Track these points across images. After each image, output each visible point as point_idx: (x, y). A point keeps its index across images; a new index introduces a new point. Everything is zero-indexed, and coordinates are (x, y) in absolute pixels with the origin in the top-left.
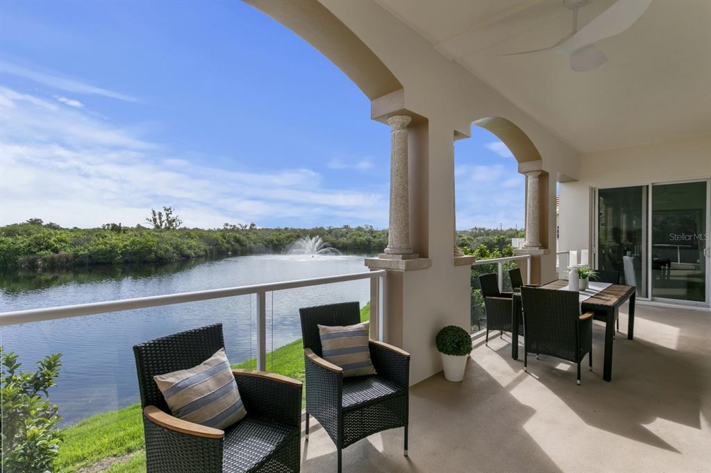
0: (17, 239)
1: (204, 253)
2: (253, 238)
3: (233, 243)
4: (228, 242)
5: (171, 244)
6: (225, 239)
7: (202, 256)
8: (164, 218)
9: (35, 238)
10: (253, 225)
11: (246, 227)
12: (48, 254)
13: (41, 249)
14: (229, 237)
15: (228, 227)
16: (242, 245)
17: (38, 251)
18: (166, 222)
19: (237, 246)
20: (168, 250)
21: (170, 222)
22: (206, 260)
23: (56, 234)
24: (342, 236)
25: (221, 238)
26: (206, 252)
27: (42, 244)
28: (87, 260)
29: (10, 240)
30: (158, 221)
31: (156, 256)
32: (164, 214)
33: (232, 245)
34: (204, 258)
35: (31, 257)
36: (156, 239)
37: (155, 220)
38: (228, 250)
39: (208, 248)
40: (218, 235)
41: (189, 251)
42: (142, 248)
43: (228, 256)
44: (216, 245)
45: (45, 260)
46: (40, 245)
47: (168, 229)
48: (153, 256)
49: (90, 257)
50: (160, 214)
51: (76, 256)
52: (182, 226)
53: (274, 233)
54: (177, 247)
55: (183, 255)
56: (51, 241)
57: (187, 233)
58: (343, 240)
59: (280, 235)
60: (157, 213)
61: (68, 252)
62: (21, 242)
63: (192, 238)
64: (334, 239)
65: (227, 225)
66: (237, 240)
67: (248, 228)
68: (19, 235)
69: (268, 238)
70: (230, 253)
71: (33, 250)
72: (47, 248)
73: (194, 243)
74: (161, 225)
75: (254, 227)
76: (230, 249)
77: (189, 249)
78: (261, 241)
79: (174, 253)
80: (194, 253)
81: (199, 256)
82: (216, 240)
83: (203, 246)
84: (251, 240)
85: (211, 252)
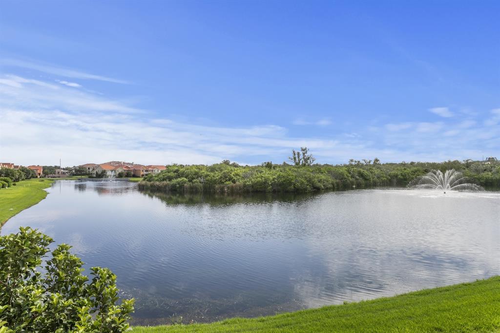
0: (215, 173)
1: (332, 186)
2: (376, 173)
3: (357, 177)
4: (353, 177)
5: (306, 178)
6: (350, 173)
7: (330, 188)
8: (301, 157)
9: (224, 173)
10: (377, 160)
11: (370, 162)
12: (230, 183)
13: (227, 181)
14: (353, 171)
15: (353, 163)
16: (366, 179)
17: (225, 182)
18: (303, 159)
19: (361, 180)
20: (303, 183)
21: (306, 160)
22: (333, 191)
23: (235, 170)
24: (485, 170)
25: (346, 173)
26: (333, 184)
27: (227, 177)
28: (251, 189)
29: (212, 174)
30: (297, 159)
31: (295, 187)
32: (301, 153)
33: (357, 179)
34: (332, 190)
35: (222, 186)
36: (294, 174)
37: (295, 158)
38: (352, 183)
39: (335, 181)
40: (344, 170)
41: (319, 184)
42: (284, 181)
43: (352, 189)
44: (342, 179)
45: (228, 188)
46: (226, 177)
47: (304, 165)
48: (292, 187)
49: (253, 186)
50: (298, 153)
51: (245, 186)
52: (315, 163)
53: (399, 168)
54: (309, 181)
55: (315, 188)
56: (232, 175)
57: (318, 168)
58: (488, 175)
59: (405, 169)
60: (296, 153)
61: (241, 182)
62: (217, 175)
63: (322, 173)
64: (473, 174)
65: (352, 161)
66: (361, 175)
67: (372, 163)
68: (217, 171)
69: (393, 172)
70: (354, 186)
71: (223, 181)
72: (229, 180)
73: (323, 177)
74: (299, 162)
75: (378, 162)
76: (355, 183)
77: (319, 182)
78: (385, 175)
79: (307, 185)
80: (324, 185)
81: (327, 188)
82: (342, 174)
83: (331, 180)
84: (375, 175)
85: (338, 184)
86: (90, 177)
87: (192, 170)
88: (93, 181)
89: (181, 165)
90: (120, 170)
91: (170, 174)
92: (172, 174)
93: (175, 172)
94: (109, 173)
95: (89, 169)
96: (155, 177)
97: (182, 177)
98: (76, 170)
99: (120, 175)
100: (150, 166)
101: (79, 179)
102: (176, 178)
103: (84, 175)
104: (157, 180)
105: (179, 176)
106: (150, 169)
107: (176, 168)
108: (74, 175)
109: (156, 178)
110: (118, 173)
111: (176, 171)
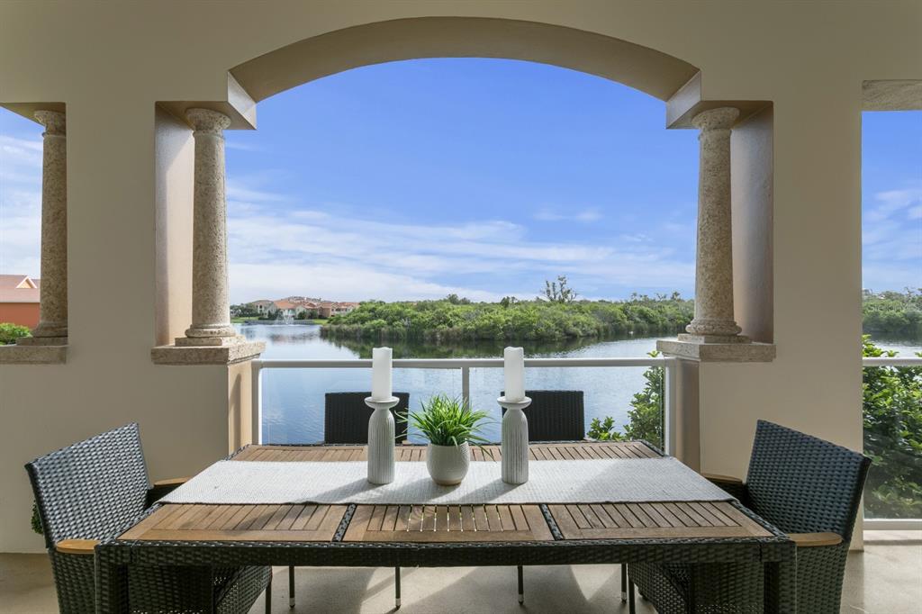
0: (425, 313)
1: (596, 332)
2: (669, 313)
3: (638, 319)
4: (630, 318)
5: (555, 320)
6: (626, 313)
7: (593, 336)
8: (558, 289)
9: (437, 313)
10: (676, 294)
11: (665, 297)
12: (445, 328)
13: (440, 323)
14: (632, 311)
15: (638, 299)
16: (651, 322)
17: (438, 325)
18: (560, 293)
19: (643, 323)
20: (549, 327)
21: (565, 294)
25: (619, 312)
26: (598, 330)
28: (474, 336)
29: (421, 314)
30: (552, 292)
31: (536, 333)
32: (558, 284)
33: (636, 322)
34: (596, 338)
35: (433, 330)
36: (538, 314)
37: (548, 291)
38: (629, 328)
39: (601, 325)
40: (617, 310)
41: (575, 328)
42: (522, 324)
43: (629, 337)
44: (613, 321)
45: (442, 334)
46: (440, 319)
47: (562, 301)
48: (533, 333)
49: (476, 332)
50: (554, 285)
51: (465, 331)
52: (578, 299)
54: (560, 324)
55: (568, 334)
56: (448, 316)
57: (579, 308)
60: (550, 284)
61: (459, 326)
62: (427, 316)
63: (583, 313)
65: (636, 295)
66: (644, 316)
67: (668, 299)
68: (427, 309)
70: (632, 333)
71: (435, 324)
72: (444, 323)
73: (582, 318)
74: (555, 297)
75: (678, 297)
76: (633, 328)
77: (575, 326)
78: (682, 317)
79: (556, 330)
80: (583, 331)
81: (588, 335)
82: (613, 314)
83: (595, 322)
84: (666, 316)
85: (606, 330)
86: (260, 319)
87: (394, 309)
88: (264, 324)
89: (381, 302)
90: (301, 309)
91: (363, 314)
92: (366, 314)
93: (370, 311)
94: (285, 313)
95: (261, 307)
96: (345, 318)
97: (380, 317)
98: (243, 310)
99: (302, 316)
100: (343, 304)
101: (246, 322)
102: (371, 319)
103: (252, 315)
104: (346, 323)
105: (375, 317)
106: (343, 307)
107: (373, 306)
108: (241, 316)
109: (344, 320)
110: (298, 313)
111: (372, 310)
